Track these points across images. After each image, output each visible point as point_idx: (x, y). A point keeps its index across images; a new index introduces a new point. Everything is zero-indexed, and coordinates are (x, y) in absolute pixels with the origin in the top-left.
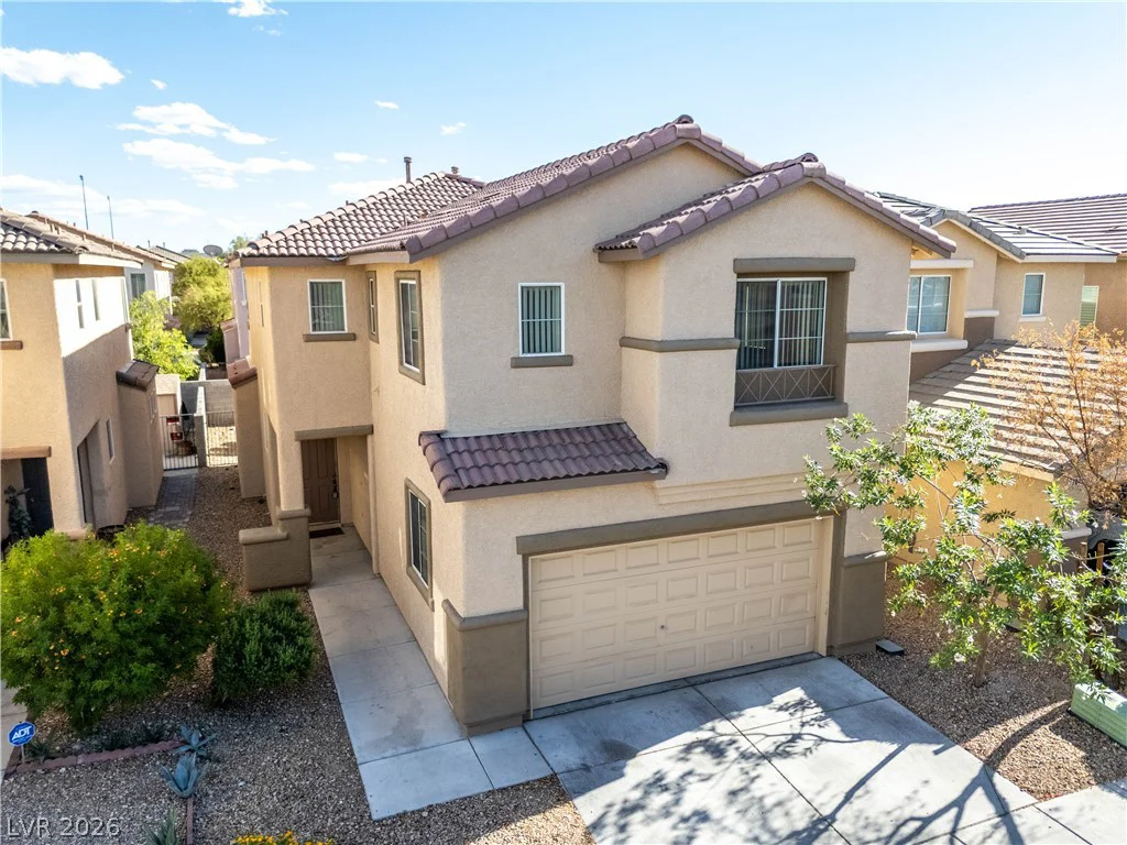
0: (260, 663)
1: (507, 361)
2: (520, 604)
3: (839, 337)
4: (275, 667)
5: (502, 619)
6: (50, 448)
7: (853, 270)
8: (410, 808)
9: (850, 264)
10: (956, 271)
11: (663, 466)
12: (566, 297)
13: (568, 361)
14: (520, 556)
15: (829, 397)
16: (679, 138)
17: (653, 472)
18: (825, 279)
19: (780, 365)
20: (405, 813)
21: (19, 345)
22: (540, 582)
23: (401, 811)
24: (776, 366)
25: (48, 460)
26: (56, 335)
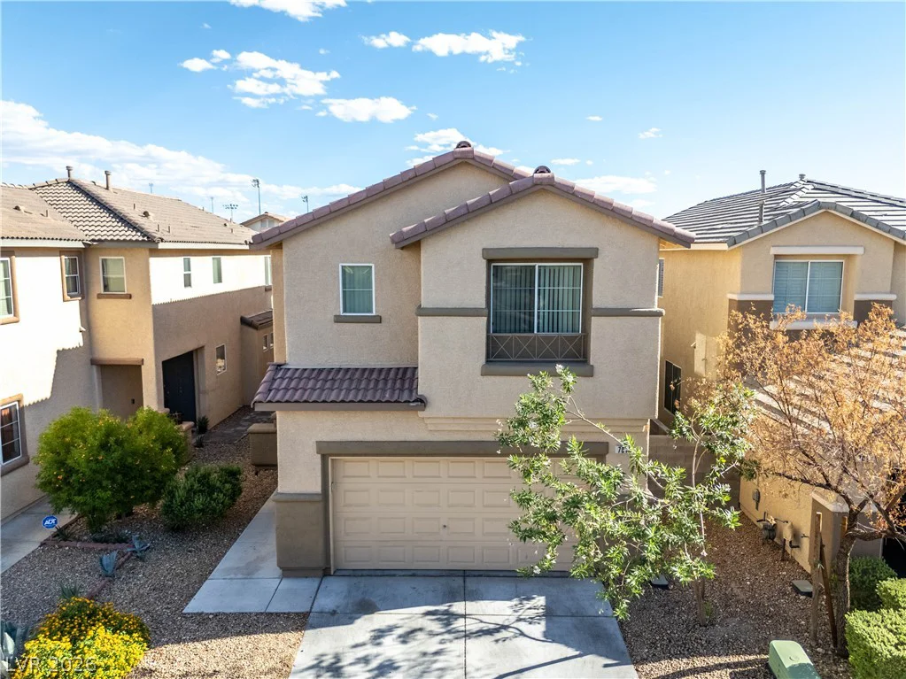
0: (182, 504)
1: (331, 317)
2: (318, 489)
3: (588, 311)
4: (190, 509)
5: (302, 498)
6: (143, 360)
7: (597, 257)
8: (206, 611)
9: (595, 252)
10: (848, 257)
11: (422, 402)
12: (376, 274)
13: (378, 320)
14: (319, 456)
15: (581, 359)
16: (456, 159)
17: (412, 404)
18: (581, 264)
19: (538, 331)
20: (202, 613)
21: (130, 297)
22: (344, 477)
23: (200, 611)
24: (535, 332)
25: (142, 367)
26: (149, 290)
